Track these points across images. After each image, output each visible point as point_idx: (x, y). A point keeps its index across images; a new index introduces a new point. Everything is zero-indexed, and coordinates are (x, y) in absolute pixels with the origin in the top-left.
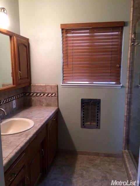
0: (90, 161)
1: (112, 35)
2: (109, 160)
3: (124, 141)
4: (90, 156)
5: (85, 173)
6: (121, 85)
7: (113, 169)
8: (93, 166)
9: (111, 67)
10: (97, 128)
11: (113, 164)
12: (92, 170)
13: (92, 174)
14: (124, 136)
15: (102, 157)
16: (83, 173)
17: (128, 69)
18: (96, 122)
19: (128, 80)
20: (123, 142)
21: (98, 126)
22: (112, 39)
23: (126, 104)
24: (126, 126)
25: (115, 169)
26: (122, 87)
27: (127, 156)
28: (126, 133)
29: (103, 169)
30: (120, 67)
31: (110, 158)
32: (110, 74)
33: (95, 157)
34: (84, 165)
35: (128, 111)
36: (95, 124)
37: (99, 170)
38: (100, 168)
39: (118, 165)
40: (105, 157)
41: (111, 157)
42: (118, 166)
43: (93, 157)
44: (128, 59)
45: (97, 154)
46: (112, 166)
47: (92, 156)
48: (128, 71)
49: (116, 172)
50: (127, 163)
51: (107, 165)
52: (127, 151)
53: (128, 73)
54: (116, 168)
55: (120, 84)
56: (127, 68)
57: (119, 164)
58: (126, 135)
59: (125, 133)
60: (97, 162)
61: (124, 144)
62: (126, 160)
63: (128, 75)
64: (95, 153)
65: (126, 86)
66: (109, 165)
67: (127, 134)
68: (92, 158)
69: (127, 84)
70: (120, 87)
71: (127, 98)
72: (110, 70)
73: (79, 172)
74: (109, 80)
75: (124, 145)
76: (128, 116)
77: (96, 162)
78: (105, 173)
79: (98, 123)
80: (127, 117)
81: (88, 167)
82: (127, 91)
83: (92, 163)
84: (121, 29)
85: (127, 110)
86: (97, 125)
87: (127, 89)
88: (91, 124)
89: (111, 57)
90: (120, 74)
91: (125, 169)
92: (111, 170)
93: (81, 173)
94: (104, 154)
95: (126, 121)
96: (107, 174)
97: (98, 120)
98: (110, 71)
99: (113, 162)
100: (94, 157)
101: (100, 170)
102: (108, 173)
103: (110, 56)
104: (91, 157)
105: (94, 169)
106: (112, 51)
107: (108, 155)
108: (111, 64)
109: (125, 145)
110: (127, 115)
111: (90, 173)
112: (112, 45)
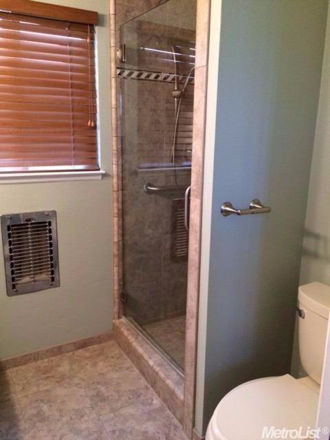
0: (44, 374)
1: (70, 44)
2: (88, 354)
3: (117, 300)
4: (39, 362)
5: (45, 407)
6: (102, 171)
7: (106, 369)
8: (58, 382)
9: (73, 126)
10: (52, 286)
11: (101, 360)
12: (61, 391)
13: (64, 402)
14: (116, 287)
15: (71, 353)
16: (41, 410)
17: (114, 132)
18: (49, 271)
19: (114, 160)
20: (114, 302)
21: (53, 281)
22: (71, 53)
23: (116, 215)
24: (118, 266)
25: (110, 368)
26: (104, 175)
27: (128, 330)
28: (119, 280)
29: (83, 380)
30: (95, 127)
31: (89, 347)
32: (72, 145)
33: (53, 358)
34: (35, 389)
35: (121, 231)
36: (45, 276)
37: (77, 385)
38: (76, 381)
39: (112, 357)
40: (76, 349)
41: (90, 345)
42: (113, 360)
43: (48, 362)
44: (112, 108)
45: (58, 351)
46: (101, 364)
47: (46, 360)
48: (114, 139)
49: (115, 375)
50: (135, 344)
51: (88, 367)
52: (123, 320)
53: (114, 143)
54: (110, 366)
55: (99, 170)
56: (112, 129)
57: (113, 354)
58: (120, 285)
59: (116, 281)
60: (65, 367)
61: (117, 307)
62: (131, 339)
63: (115, 148)
64: (52, 349)
65: (111, 174)
66: (95, 365)
67: (121, 283)
68: (47, 364)
69: (115, 167)
70: (100, 177)
71: (115, 200)
72: (73, 134)
73: (31, 412)
74: (73, 161)
75: (116, 309)
76: (121, 243)
77: (61, 369)
78: (94, 386)
79: (52, 273)
80: (119, 245)
81: (48, 391)
82: (115, 186)
83: (53, 377)
84: (90, 32)
85: (119, 228)
86: (53, 279)
87: (115, 180)
88: (36, 278)
89: (73, 101)
90: (94, 144)
91: (129, 360)
92: (102, 374)
93: (36, 412)
94: (75, 343)
95: (118, 255)
96: (99, 386)
97: (52, 264)
98: (72, 137)
99: (99, 355)
100: (52, 361)
101: (80, 386)
102: (98, 383)
103: (70, 98)
104: (43, 363)
105: (65, 387)
106: (72, 86)
107: (83, 345)
108: (73, 119)
109: (119, 308)
110: (119, 241)
111: (59, 401)
112: (72, 69)
